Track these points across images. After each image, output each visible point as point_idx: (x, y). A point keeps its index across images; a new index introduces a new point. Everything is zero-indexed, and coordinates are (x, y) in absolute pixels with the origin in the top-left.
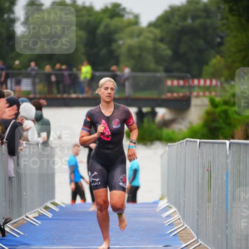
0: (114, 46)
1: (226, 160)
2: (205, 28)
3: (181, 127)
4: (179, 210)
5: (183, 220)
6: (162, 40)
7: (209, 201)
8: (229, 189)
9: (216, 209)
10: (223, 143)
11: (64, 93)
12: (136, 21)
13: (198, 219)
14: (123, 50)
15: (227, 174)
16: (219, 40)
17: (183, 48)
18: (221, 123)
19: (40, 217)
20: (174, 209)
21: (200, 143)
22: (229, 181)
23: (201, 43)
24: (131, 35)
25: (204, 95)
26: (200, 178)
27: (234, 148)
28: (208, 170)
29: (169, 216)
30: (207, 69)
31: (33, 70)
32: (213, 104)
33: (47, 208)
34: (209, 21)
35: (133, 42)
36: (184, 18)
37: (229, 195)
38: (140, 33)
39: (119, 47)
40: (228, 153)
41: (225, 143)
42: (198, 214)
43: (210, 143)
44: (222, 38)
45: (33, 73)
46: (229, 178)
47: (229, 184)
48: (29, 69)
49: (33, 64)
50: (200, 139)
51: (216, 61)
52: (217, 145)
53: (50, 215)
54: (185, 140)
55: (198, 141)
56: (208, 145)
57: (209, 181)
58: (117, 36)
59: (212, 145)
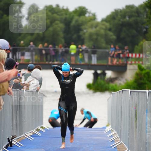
0: (81, 33)
1: (146, 102)
2: (136, 23)
3: (121, 82)
4: (118, 132)
5: (120, 138)
6: (110, 30)
7: (136, 127)
9: (140, 132)
10: (144, 92)
11: (50, 61)
12: (94, 17)
13: (129, 138)
14: (87, 35)
15: (147, 110)
17: (123, 35)
18: (145, 80)
19: (34, 135)
20: (115, 132)
21: (131, 92)
23: (134, 32)
24: (92, 27)
25: (135, 63)
26: (130, 113)
28: (135, 108)
29: (112, 136)
30: (137, 48)
32: (141, 68)
33: (38, 130)
34: (139, 19)
35: (93, 30)
36: (124, 17)
38: (97, 25)
39: (84, 34)
40: (147, 98)
41: (146, 92)
42: (129, 135)
43: (137, 92)
44: (147, 29)
45: (32, 48)
49: (31, 43)
52: (141, 93)
53: (40, 134)
54: (122, 90)
55: (130, 90)
56: (136, 93)
57: (136, 115)
58: (83, 27)
59: (138, 93)
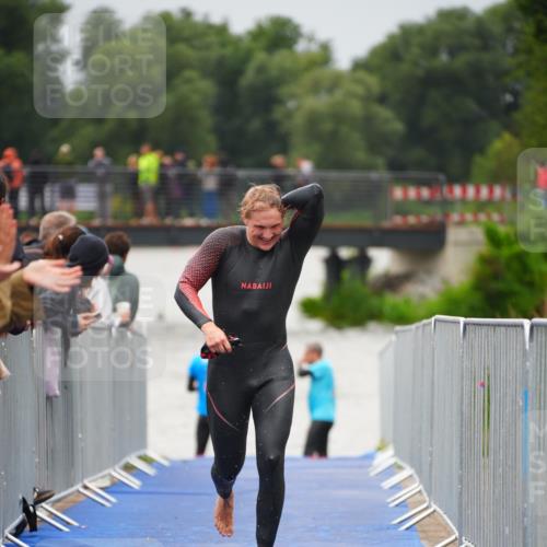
0: (278, 113)
1: (524, 363)
2: (477, 72)
3: (425, 290)
4: (419, 472)
5: (429, 495)
6: (382, 99)
7: (486, 453)
9: (501, 471)
10: (516, 326)
12: (325, 55)
13: (461, 494)
14: (299, 120)
15: (526, 393)
16: (509, 98)
17: (429, 117)
19: (116, 488)
20: (408, 471)
21: (465, 325)
22: (529, 408)
23: (471, 105)
24: (316, 88)
25: (476, 221)
26: (466, 401)
27: (541, 336)
28: (483, 385)
29: (397, 487)
30: (483, 163)
31: (100, 164)
33: (129, 468)
34: (486, 57)
35: (319, 103)
36: (433, 51)
38: (336, 81)
39: (289, 115)
40: (527, 347)
41: (522, 326)
42: (461, 482)
43: (488, 325)
44: (516, 94)
45: (100, 172)
46: (529, 402)
48: (91, 164)
49: (99, 153)
50: (466, 317)
51: (502, 145)
52: (503, 329)
53: (135, 483)
54: (433, 319)
55: (462, 320)
56: (484, 329)
57: (486, 410)
58: (284, 91)
59: (491, 329)
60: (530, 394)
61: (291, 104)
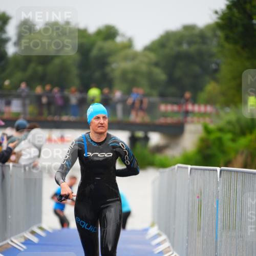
0: (108, 69)
1: (217, 188)
2: (200, 54)
4: (169, 236)
5: (173, 247)
6: (156, 64)
7: (199, 229)
8: (219, 217)
9: (205, 237)
10: (213, 170)
12: (129, 44)
13: (187, 248)
14: (117, 74)
15: (218, 201)
16: (214, 66)
17: (178, 73)
20: (164, 237)
21: (191, 169)
22: (219, 208)
23: (197, 69)
24: (126, 58)
25: (199, 122)
26: (190, 205)
27: (225, 175)
28: (198, 197)
29: (159, 244)
30: (203, 96)
31: (23, 91)
32: (207, 131)
33: (33, 233)
34: (204, 48)
35: (127, 65)
36: (179, 43)
37: (219, 222)
38: (135, 56)
39: (113, 70)
40: (219, 180)
41: (216, 170)
42: (187, 242)
43: (201, 169)
44: (218, 64)
45: (24, 94)
46: (219, 205)
47: (219, 212)
50: (191, 165)
51: (211, 87)
52: (208, 172)
53: (35, 240)
54: (176, 166)
55: (189, 167)
56: (199, 171)
57: (200, 209)
58: (111, 59)
59: (203, 171)
60: (219, 202)
61: (114, 66)
